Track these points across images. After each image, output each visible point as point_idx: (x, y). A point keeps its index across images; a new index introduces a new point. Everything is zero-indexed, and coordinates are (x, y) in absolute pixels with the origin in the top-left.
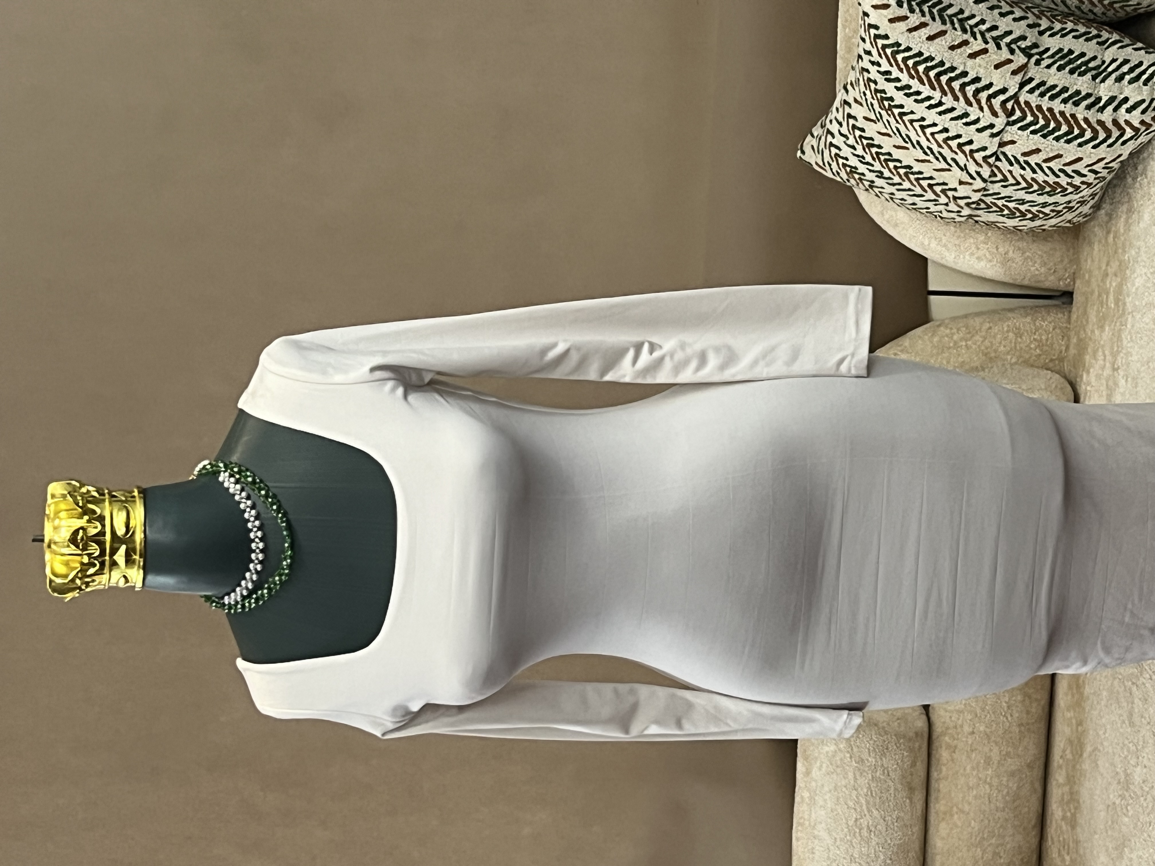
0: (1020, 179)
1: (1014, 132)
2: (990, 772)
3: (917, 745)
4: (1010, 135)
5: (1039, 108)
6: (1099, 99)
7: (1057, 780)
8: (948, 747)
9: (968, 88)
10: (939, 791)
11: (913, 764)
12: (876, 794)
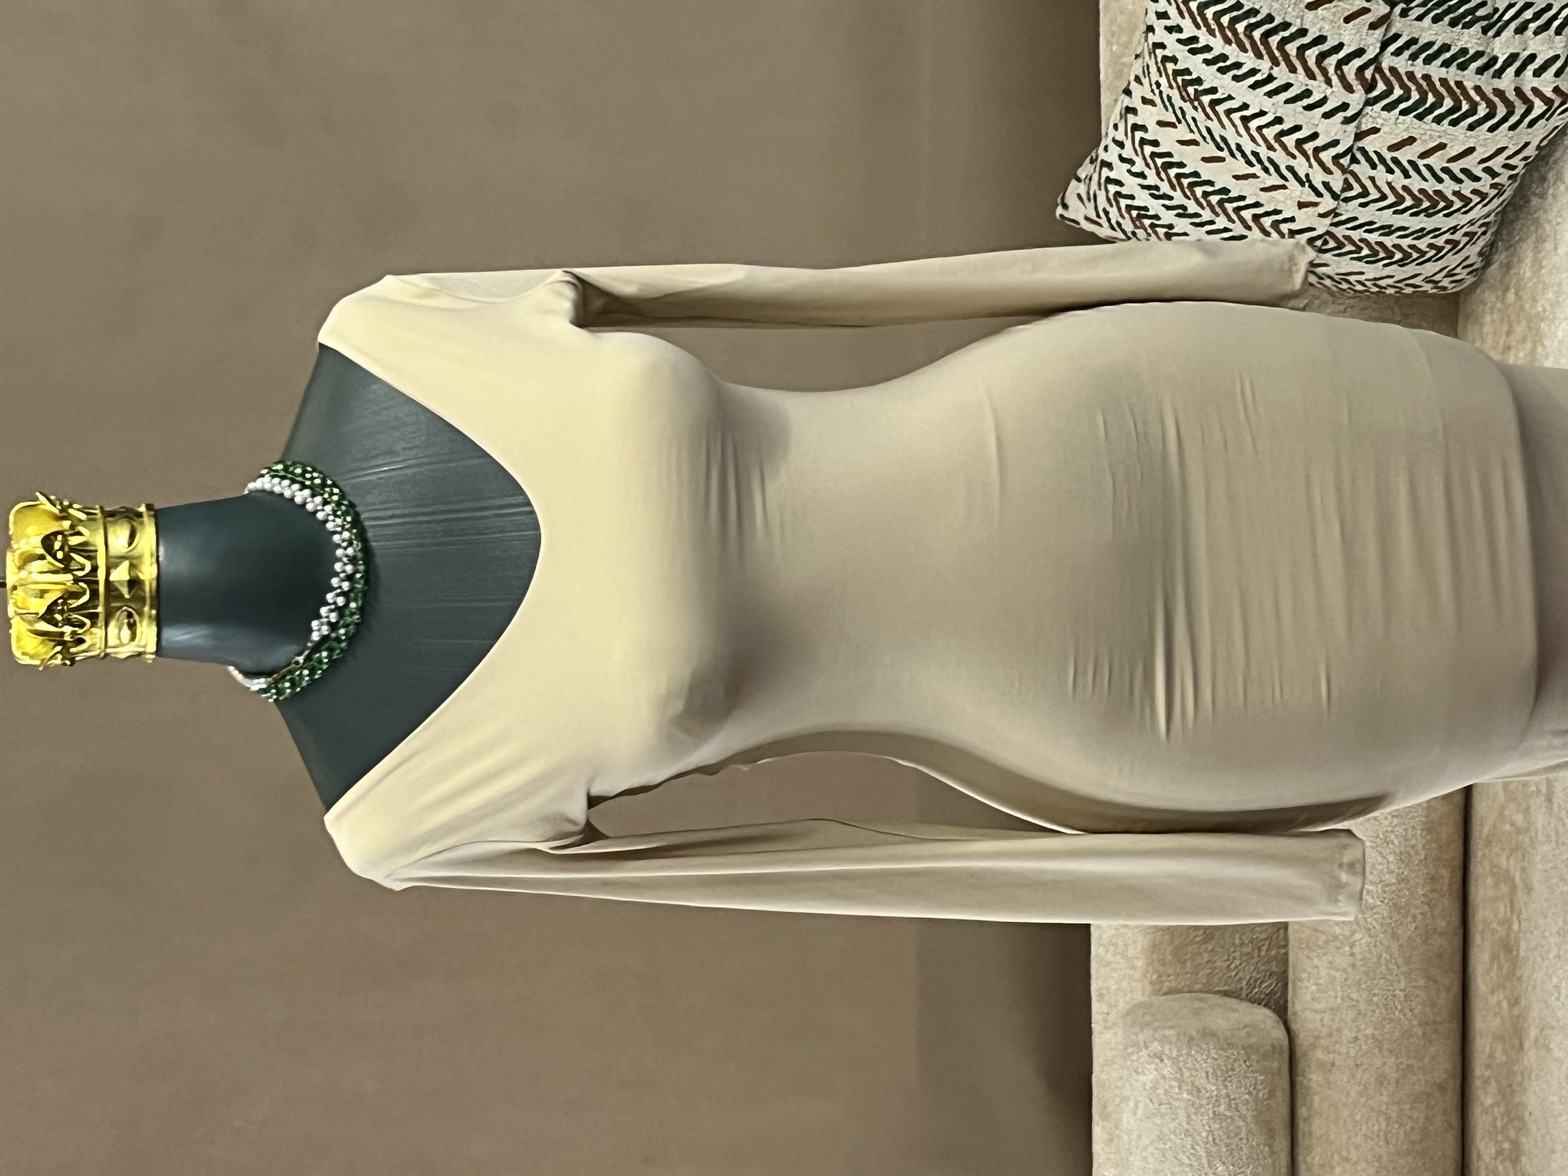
0: (1386, 190)
1: (1376, 115)
2: (1385, 1098)
3: (1275, 1065)
4: (1371, 120)
5: (1411, 75)
6: (1495, 59)
7: (1482, 1104)
8: (1321, 1064)
9: (1308, 53)
10: (1310, 1134)
11: (1271, 1095)
12: (1221, 1140)
